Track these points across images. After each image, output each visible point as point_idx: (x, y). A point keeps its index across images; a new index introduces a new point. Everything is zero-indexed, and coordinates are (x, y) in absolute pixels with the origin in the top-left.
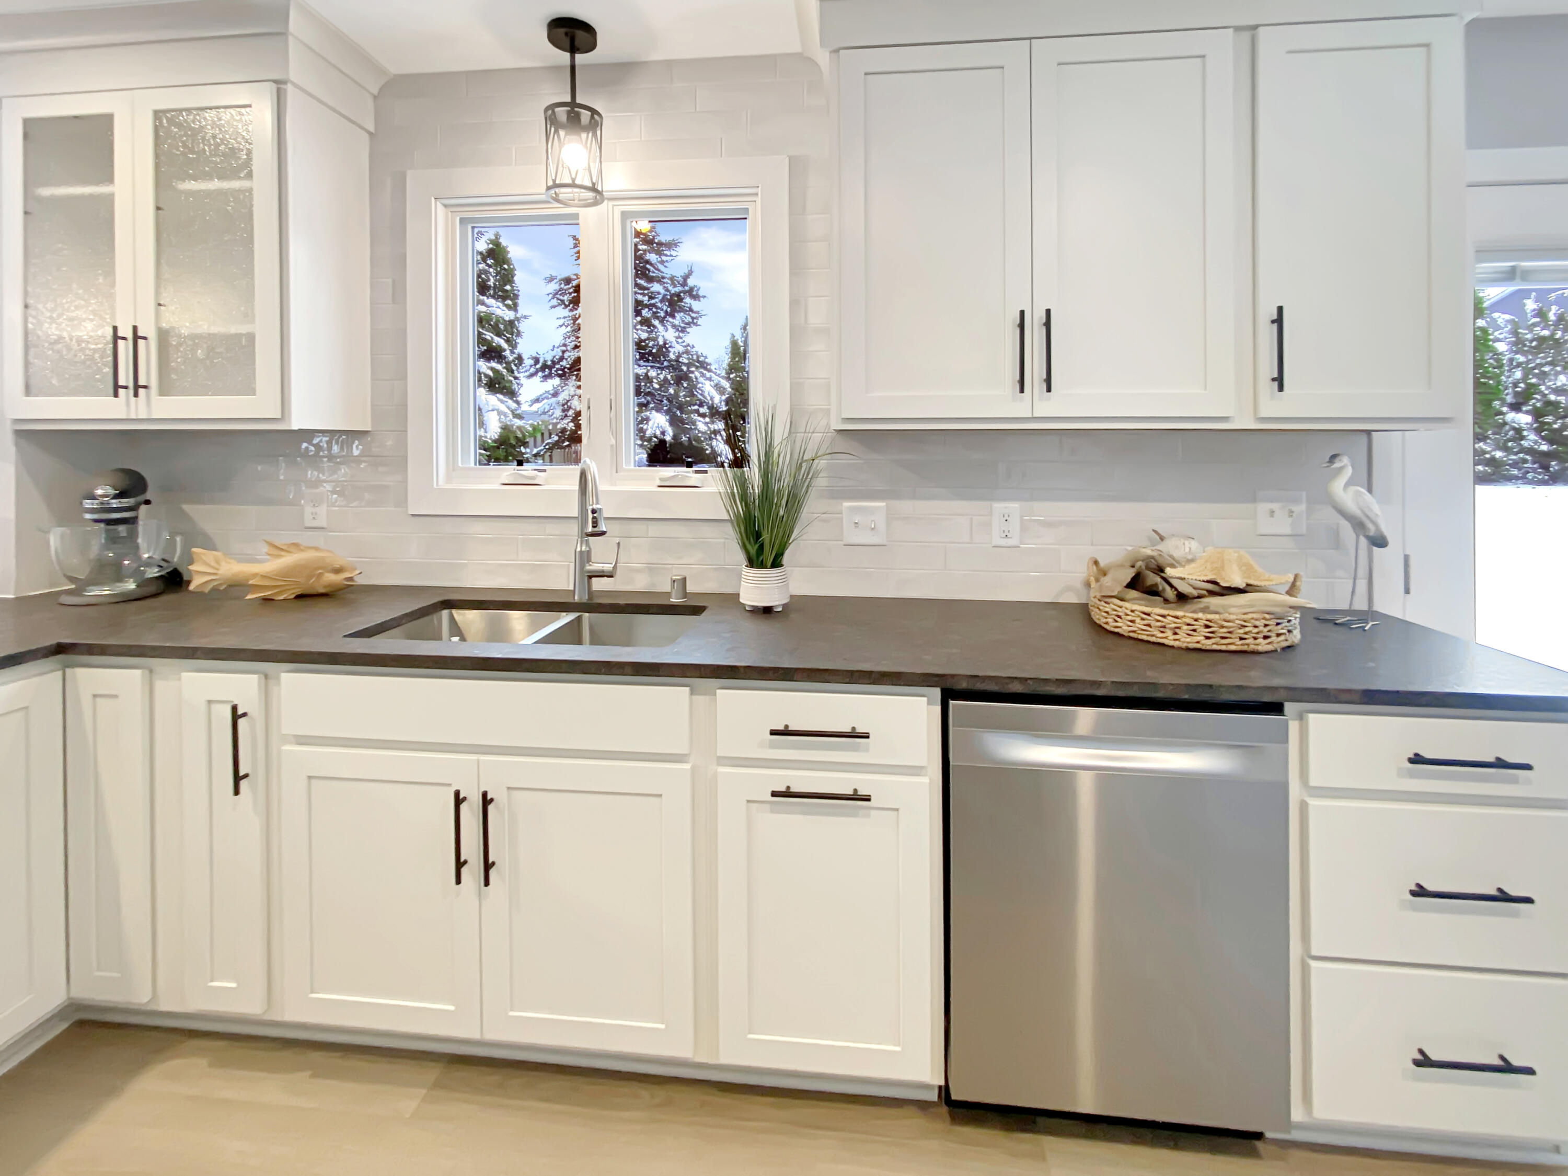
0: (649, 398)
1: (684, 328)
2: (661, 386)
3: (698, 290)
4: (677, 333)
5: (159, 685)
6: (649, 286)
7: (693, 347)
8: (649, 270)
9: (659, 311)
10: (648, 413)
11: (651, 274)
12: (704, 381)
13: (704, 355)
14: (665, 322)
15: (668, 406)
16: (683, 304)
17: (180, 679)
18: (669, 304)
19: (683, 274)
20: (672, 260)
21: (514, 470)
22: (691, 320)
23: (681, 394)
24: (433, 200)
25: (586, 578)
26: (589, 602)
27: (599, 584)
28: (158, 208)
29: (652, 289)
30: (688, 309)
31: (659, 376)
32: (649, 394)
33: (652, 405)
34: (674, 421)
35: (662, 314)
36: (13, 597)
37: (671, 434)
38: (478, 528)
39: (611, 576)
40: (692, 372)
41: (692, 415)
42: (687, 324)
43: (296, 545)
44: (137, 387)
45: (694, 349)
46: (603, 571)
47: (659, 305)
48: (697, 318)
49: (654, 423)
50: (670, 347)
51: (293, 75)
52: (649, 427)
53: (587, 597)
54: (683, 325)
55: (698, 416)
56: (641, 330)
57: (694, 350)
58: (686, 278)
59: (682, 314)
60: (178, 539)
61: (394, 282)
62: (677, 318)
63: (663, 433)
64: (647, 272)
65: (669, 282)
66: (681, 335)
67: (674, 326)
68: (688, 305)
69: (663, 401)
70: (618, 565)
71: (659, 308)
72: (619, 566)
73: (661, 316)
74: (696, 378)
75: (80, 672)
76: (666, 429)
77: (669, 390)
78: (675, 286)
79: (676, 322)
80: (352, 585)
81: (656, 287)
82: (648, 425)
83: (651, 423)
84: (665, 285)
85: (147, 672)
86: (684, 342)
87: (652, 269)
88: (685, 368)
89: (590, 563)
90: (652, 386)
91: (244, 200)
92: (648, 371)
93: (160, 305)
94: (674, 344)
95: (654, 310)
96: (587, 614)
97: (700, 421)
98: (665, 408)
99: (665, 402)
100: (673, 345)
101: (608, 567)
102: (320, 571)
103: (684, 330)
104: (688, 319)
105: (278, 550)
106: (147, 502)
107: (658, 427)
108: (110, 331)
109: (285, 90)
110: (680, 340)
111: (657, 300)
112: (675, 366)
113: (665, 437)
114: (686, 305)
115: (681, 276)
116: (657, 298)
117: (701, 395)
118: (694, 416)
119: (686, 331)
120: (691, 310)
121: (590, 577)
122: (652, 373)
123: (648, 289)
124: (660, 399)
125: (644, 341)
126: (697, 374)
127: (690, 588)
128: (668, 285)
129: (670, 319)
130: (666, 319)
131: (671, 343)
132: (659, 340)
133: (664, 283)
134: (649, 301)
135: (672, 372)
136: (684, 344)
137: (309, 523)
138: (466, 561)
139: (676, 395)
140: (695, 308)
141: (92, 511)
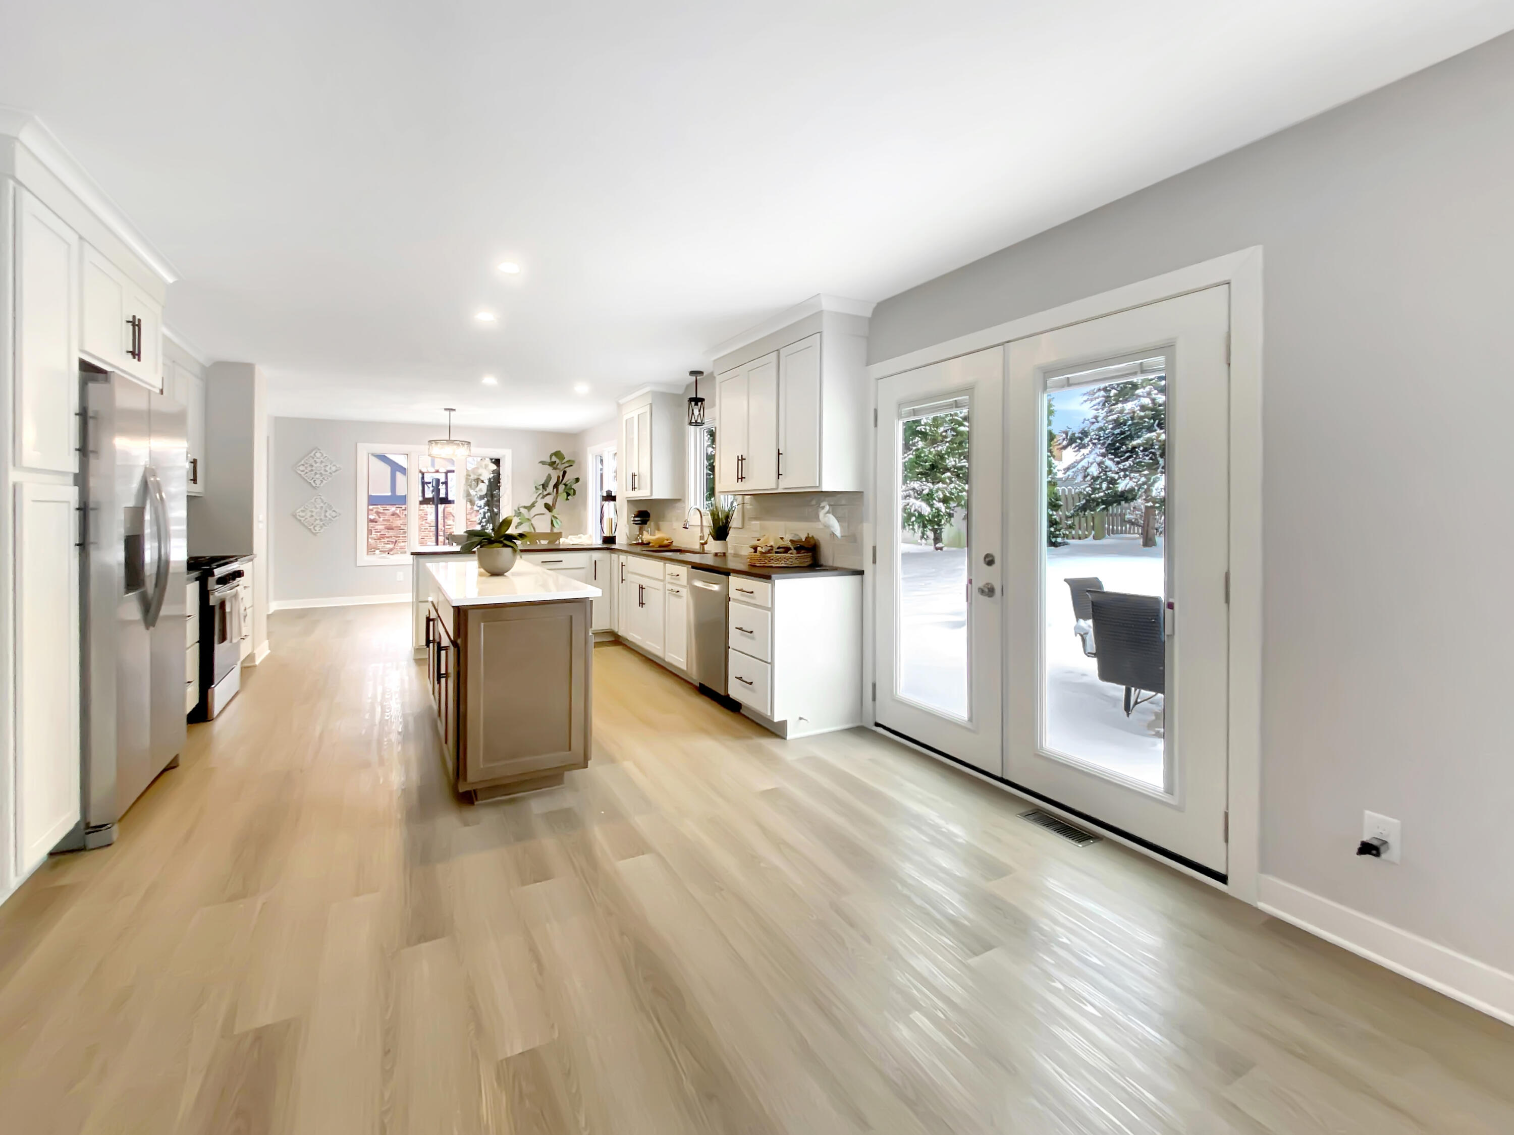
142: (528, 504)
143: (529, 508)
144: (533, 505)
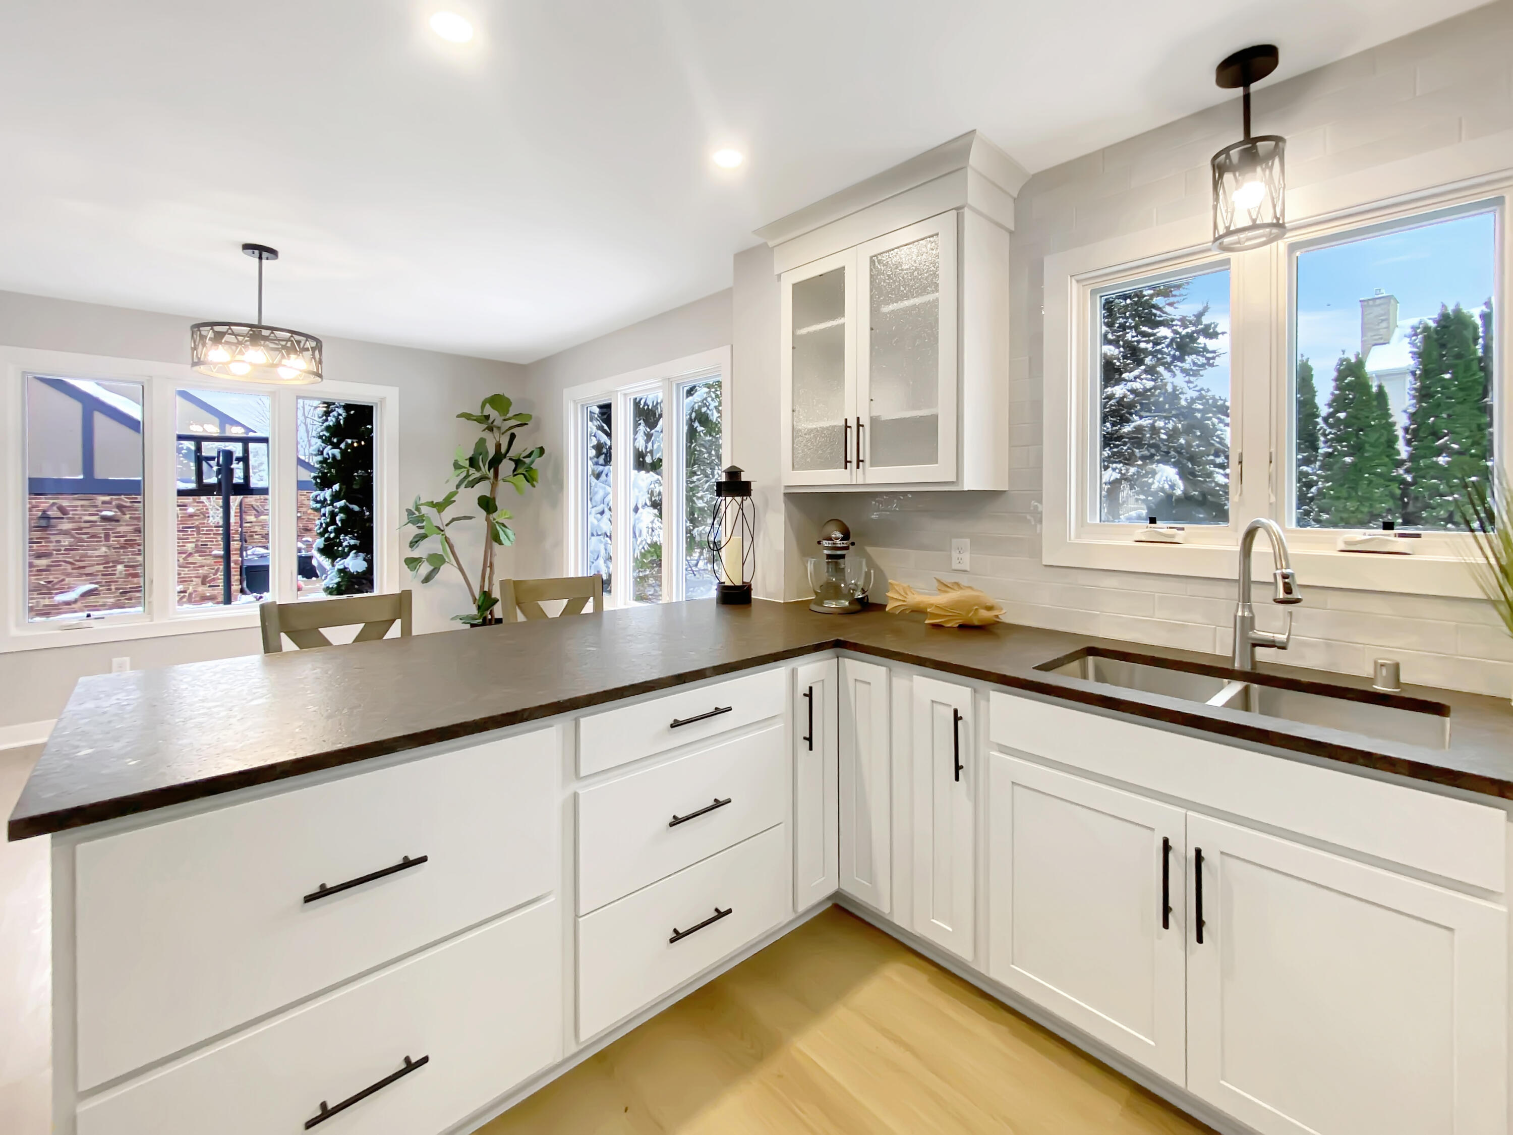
0: (1153, 451)
1: (1198, 371)
2: (1169, 436)
3: (1216, 326)
4: (1187, 378)
5: (896, 682)
6: (1155, 331)
7: (1208, 390)
8: (1155, 315)
9: (1165, 356)
10: (1154, 466)
11: (1158, 319)
12: (1223, 428)
13: (1223, 398)
14: (1172, 367)
15: (1177, 458)
16: (1195, 345)
17: (912, 681)
18: (1177, 347)
19: (1196, 313)
20: (1184, 299)
21: (1147, 528)
22: (1205, 361)
23: (1194, 444)
24: (1069, 277)
25: (1249, 646)
26: (1253, 671)
27: (1262, 654)
28: (872, 329)
29: (1158, 335)
30: (1201, 350)
31: (1167, 426)
32: (1155, 446)
33: (1156, 458)
34: (1185, 474)
35: (1169, 359)
36: (783, 602)
37: (1182, 488)
38: (1111, 582)
39: (1284, 648)
40: (1210, 419)
41: (1208, 467)
42: (1199, 366)
43: (957, 584)
44: (859, 461)
45: (1210, 392)
46: (1274, 641)
47: (1165, 350)
48: (1214, 358)
49: (1162, 476)
50: (1182, 393)
51: (971, 201)
52: (1155, 481)
53: (1250, 667)
54: (1195, 368)
55: (1215, 467)
56: (1146, 379)
57: (1209, 394)
58: (1199, 316)
59: (1194, 356)
60: (872, 571)
61: (1030, 359)
62: (1187, 362)
63: (1173, 487)
64: (1153, 317)
65: (1179, 323)
66: (1192, 379)
67: (1183, 371)
68: (1202, 345)
69: (1170, 453)
70: (1291, 637)
71: (1165, 353)
72: (1293, 638)
73: (1167, 361)
74: (1214, 425)
75: (848, 662)
76: (1175, 483)
77: (1179, 440)
78: (1186, 327)
79: (1186, 365)
80: (998, 622)
81: (1163, 331)
82: (1154, 479)
83: (1157, 477)
84: (1175, 328)
85: (888, 670)
86: (1196, 386)
87: (1158, 313)
88: (1199, 415)
89: (1255, 631)
90: (1159, 437)
91: (931, 310)
92: (1155, 422)
93: (872, 400)
94: (1186, 390)
95: (1159, 356)
96: (1256, 686)
97: (1217, 473)
98: (1173, 460)
99: (1173, 453)
100: (1184, 391)
101: (1282, 637)
102: (976, 607)
103: (1197, 373)
104: (1202, 360)
105: (944, 587)
106: (853, 544)
107: (1167, 481)
108: (843, 423)
109: (963, 213)
110: (1191, 385)
111: (1163, 345)
112: (1186, 413)
113: (1174, 492)
114: (1200, 346)
115: (1194, 315)
116: (1164, 343)
117: (1218, 443)
118: (1210, 467)
119: (1200, 374)
120: (1205, 349)
121: (1254, 645)
122: (1160, 424)
123: (1154, 335)
124: (1166, 450)
125: (1150, 390)
126: (1215, 420)
127: (1404, 679)
128: (1178, 327)
129: (1179, 364)
130: (1174, 364)
131: (1182, 389)
132: (1167, 387)
133: (1173, 326)
134: (1153, 347)
135: (1182, 421)
136: (1197, 389)
137: (956, 566)
138: (1098, 613)
139: (1189, 445)
140: (1210, 348)
141: (828, 548)
142: (439, 499)
143: (440, 506)
144: (448, 501)
